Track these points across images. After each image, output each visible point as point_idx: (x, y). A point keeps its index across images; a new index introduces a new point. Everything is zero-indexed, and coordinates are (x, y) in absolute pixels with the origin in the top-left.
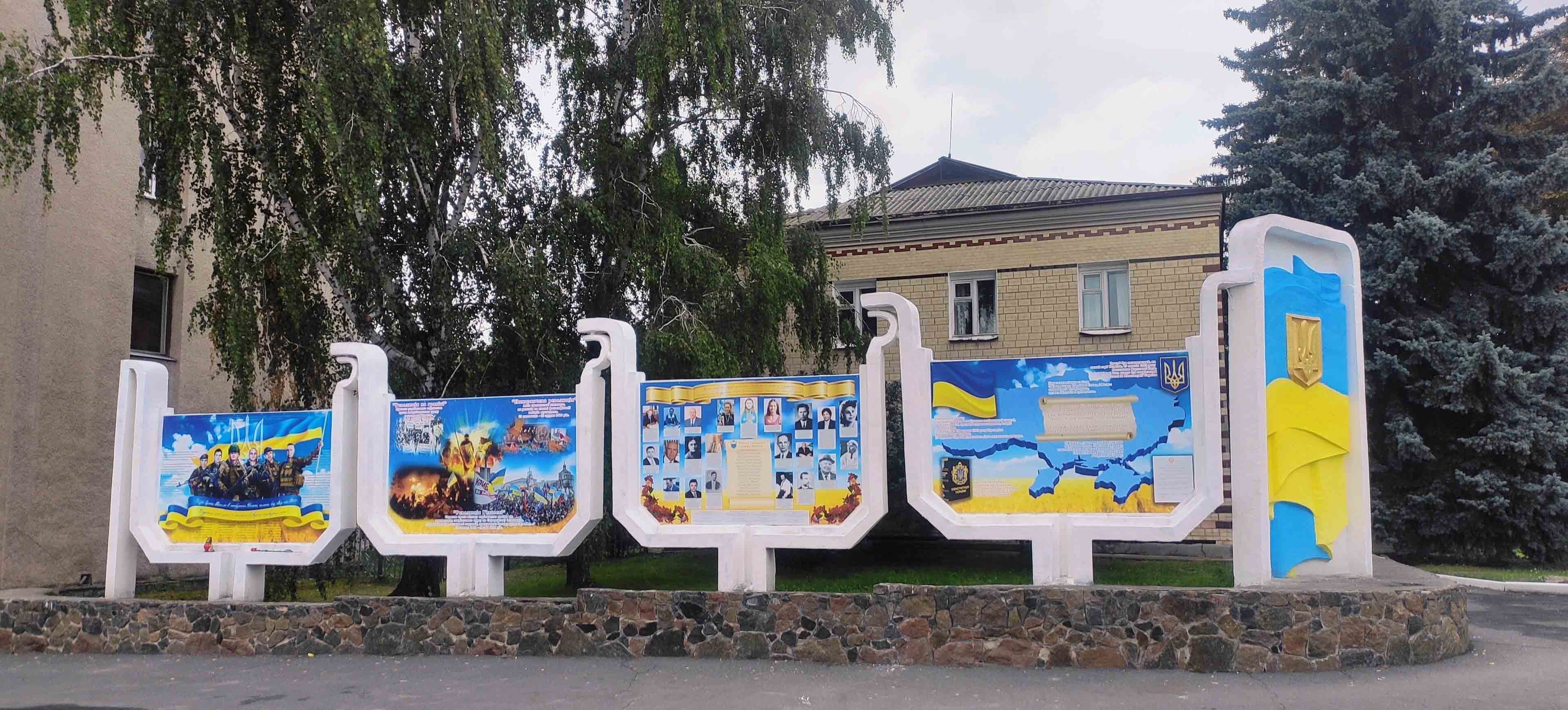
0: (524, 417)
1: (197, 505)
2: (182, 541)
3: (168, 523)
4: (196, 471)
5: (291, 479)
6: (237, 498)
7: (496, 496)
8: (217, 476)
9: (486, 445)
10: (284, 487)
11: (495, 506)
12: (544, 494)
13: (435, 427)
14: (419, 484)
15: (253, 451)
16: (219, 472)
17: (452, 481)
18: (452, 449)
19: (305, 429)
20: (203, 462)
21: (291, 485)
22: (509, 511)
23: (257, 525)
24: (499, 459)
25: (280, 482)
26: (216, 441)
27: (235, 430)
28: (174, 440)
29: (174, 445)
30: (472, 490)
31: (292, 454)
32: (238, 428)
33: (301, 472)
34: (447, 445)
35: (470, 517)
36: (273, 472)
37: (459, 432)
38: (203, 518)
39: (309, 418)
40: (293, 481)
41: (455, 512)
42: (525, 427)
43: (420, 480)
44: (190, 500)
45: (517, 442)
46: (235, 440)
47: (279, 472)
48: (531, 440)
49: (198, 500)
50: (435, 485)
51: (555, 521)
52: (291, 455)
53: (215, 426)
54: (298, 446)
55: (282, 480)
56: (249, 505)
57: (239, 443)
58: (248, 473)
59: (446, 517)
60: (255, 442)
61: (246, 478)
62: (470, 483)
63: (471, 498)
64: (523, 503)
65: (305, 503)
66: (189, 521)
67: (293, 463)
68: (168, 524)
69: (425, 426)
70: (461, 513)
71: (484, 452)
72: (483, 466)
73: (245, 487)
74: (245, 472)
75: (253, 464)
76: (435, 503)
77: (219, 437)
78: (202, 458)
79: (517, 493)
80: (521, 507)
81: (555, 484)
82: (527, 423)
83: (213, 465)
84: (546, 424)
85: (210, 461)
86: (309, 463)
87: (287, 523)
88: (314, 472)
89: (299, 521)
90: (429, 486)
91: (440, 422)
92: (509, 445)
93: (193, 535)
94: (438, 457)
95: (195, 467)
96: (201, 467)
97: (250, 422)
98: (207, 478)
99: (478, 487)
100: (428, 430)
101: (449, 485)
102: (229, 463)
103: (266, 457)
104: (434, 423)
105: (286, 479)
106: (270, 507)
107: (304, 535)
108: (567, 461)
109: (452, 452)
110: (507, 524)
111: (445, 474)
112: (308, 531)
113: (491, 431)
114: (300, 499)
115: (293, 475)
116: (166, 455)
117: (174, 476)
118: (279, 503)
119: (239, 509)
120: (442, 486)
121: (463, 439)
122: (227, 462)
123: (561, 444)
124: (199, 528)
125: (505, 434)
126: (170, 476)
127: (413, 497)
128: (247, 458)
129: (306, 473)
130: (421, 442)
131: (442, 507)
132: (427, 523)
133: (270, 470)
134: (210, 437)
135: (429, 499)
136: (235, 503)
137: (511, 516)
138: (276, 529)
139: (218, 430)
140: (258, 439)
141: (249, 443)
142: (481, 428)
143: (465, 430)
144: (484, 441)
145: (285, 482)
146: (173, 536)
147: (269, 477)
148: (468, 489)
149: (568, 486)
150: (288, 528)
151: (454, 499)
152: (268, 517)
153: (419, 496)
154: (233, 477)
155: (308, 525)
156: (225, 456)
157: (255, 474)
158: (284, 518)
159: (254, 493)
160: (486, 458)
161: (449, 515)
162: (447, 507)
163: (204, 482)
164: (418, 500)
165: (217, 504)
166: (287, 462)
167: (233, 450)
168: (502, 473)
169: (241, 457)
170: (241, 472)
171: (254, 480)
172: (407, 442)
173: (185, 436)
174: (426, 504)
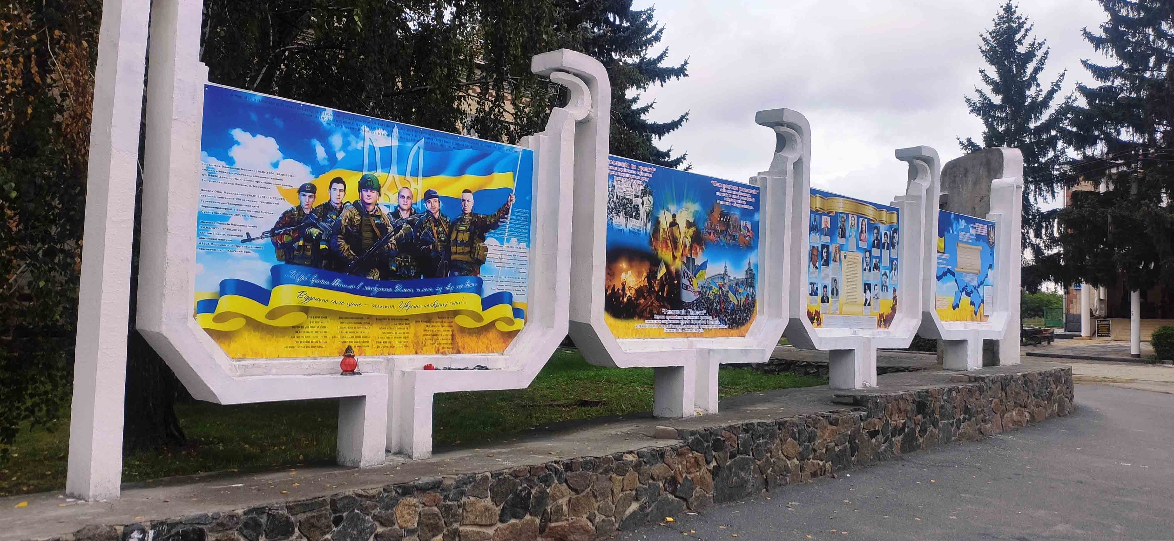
0: (722, 202)
1: (293, 282)
2: (257, 355)
3: (221, 318)
4: (287, 215)
5: (467, 249)
6: (375, 275)
7: (699, 292)
8: (336, 229)
9: (691, 231)
10: (456, 261)
11: (697, 305)
12: (735, 293)
13: (645, 199)
14: (630, 272)
15: (406, 193)
16: (339, 223)
17: (662, 272)
18: (661, 230)
19: (488, 171)
20: (305, 200)
21: (466, 258)
22: (709, 312)
23: (413, 326)
24: (702, 249)
25: (450, 253)
26: (333, 161)
27: (372, 148)
28: (233, 142)
29: (235, 152)
30: (679, 282)
31: (469, 207)
32: (377, 145)
33: (483, 239)
34: (656, 223)
35: (677, 317)
36: (438, 233)
37: (668, 210)
38: (306, 310)
39: (495, 154)
40: (470, 252)
41: (663, 310)
42: (722, 215)
43: (631, 267)
44: (275, 271)
45: (716, 231)
46: (373, 167)
47: (449, 236)
48: (727, 231)
49: (293, 272)
50: (645, 274)
51: (743, 324)
52: (469, 210)
53: (329, 133)
54: (480, 195)
55: (453, 249)
56: (398, 288)
57: (379, 175)
58: (397, 230)
59: (656, 316)
60: (408, 177)
61: (393, 240)
62: (678, 275)
63: (679, 294)
64: (719, 303)
65: (489, 290)
66: (272, 315)
67: (472, 223)
68: (217, 319)
69: (636, 196)
70: (669, 312)
71: (690, 239)
72: (689, 256)
73: (390, 255)
74: (391, 229)
75: (405, 215)
76: (645, 299)
77: (340, 155)
78: (302, 189)
79: (716, 290)
80: (718, 308)
81: (743, 283)
82: (723, 209)
83: (327, 207)
84: (737, 214)
85: (322, 198)
86: (495, 226)
87: (461, 321)
88: (501, 241)
89: (478, 318)
90: (639, 275)
91: (650, 193)
92: (710, 233)
93: (284, 343)
94: (648, 238)
95: (288, 206)
96: (300, 208)
97: (400, 139)
98: (315, 232)
99: (685, 281)
100: (638, 201)
101: (659, 276)
102: (360, 206)
103: (429, 206)
104: (644, 193)
105: (460, 249)
106: (435, 293)
107: (485, 341)
108: (752, 258)
109: (662, 235)
110: (706, 327)
111: (655, 261)
112: (492, 335)
113: (695, 214)
114: (480, 282)
115: (471, 244)
116: (211, 171)
117: (233, 220)
118: (449, 287)
119: (380, 295)
120: (651, 276)
121: (670, 219)
122: (356, 204)
123: (748, 238)
124: (296, 329)
125: (706, 220)
126: (224, 218)
127: (624, 289)
128: (394, 201)
129: (490, 241)
130: (631, 217)
131: (651, 305)
132: (636, 324)
133: (435, 229)
134: (320, 152)
135: (639, 292)
136: (372, 283)
137: (710, 318)
138: (444, 331)
139: (336, 140)
140: (415, 174)
141: (397, 177)
142: (687, 209)
143: (673, 208)
144: (689, 225)
145: (458, 253)
146: (235, 345)
147: (433, 243)
148: (676, 282)
149: (752, 286)
150: (463, 330)
151: (663, 294)
152: (432, 310)
153: (630, 288)
154: (367, 235)
155: (492, 324)
156: (352, 194)
157: (408, 234)
158: (456, 313)
159: (407, 268)
160: (691, 246)
161: (658, 314)
162: (656, 304)
163: (308, 238)
164: (628, 294)
165: (337, 282)
166: (462, 220)
167: (366, 184)
168: (704, 266)
169: (382, 201)
170: (383, 227)
171: (404, 244)
172: (618, 214)
173: (260, 138)
174: (637, 299)
